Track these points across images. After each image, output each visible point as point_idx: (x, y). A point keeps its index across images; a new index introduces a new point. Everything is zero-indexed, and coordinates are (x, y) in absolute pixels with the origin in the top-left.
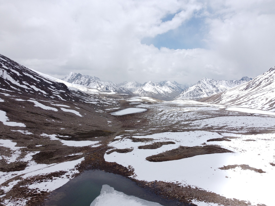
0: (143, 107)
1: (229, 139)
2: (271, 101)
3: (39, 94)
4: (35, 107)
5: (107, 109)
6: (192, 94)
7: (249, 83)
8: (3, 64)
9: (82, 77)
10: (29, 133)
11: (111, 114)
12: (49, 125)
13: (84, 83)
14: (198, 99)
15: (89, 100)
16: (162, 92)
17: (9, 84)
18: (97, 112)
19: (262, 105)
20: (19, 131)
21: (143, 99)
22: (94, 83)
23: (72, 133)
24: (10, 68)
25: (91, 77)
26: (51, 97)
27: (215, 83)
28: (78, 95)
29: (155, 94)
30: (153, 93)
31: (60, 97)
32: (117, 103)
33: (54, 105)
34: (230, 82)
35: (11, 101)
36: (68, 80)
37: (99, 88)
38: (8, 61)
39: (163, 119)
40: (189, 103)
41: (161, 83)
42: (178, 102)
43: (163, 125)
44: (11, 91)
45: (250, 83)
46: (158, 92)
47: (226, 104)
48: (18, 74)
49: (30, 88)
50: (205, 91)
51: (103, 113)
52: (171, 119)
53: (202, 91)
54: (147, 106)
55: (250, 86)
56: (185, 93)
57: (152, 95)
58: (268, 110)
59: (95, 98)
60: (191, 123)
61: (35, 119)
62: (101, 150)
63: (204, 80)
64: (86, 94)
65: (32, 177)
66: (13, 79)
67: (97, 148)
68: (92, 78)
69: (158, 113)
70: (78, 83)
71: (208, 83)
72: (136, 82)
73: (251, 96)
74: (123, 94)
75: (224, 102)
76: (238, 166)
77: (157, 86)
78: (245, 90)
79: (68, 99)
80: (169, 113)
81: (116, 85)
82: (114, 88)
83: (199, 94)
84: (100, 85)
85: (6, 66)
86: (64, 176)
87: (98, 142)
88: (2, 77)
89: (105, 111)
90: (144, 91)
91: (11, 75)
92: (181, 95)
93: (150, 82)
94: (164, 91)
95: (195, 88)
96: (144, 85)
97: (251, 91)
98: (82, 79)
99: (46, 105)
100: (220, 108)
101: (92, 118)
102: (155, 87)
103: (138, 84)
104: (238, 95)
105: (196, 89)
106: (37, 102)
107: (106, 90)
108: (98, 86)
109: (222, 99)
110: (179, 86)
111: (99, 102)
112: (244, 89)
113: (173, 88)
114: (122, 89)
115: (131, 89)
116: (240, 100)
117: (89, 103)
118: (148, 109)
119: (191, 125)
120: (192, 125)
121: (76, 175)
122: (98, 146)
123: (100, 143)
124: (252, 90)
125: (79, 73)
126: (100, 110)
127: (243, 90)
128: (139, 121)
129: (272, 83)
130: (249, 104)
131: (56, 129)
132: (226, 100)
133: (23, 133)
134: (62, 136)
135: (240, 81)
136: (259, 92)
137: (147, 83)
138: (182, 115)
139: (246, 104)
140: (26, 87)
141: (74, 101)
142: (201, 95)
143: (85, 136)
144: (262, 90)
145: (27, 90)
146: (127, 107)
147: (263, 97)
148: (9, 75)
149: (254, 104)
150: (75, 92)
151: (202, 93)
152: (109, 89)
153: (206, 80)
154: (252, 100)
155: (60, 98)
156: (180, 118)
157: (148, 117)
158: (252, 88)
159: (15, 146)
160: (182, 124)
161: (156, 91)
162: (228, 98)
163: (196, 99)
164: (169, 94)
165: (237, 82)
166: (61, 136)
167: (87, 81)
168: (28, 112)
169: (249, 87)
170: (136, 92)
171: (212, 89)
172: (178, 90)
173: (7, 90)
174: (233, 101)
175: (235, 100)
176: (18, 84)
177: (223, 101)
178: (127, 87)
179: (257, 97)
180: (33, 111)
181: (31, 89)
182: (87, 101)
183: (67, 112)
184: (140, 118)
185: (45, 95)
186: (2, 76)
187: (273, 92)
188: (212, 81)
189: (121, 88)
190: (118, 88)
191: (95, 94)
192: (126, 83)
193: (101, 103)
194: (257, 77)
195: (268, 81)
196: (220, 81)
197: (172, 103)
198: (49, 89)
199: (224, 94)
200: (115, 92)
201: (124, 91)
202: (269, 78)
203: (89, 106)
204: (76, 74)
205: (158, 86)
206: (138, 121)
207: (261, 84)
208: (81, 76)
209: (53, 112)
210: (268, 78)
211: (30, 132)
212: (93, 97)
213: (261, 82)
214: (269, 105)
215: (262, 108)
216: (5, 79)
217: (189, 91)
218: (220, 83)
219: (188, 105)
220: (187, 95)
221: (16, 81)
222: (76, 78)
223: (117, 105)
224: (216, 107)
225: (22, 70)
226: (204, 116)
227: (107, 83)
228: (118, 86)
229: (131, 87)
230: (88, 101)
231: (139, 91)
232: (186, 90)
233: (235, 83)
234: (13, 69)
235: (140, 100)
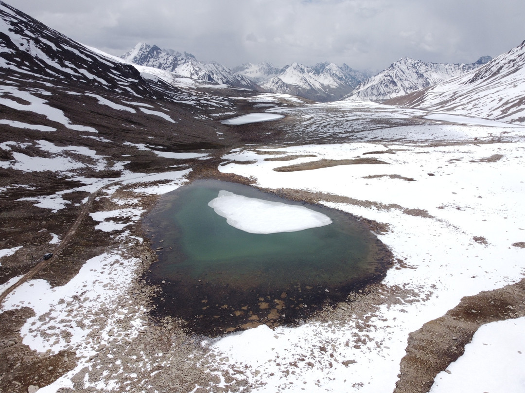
0: (277, 111)
1: (394, 151)
2: (507, 103)
3: (96, 84)
4: (100, 105)
5: (213, 115)
6: (376, 90)
7: (480, 69)
8: (24, 28)
9: (161, 53)
10: (107, 141)
11: (222, 123)
12: (130, 132)
13: (166, 65)
14: (386, 100)
15: (180, 98)
16: (318, 86)
17: (43, 66)
18: (197, 118)
19: (491, 110)
20: (91, 137)
21: (279, 98)
22: (186, 65)
23: (167, 144)
24: (38, 35)
25: (178, 53)
26: (117, 90)
27: (422, 70)
28: (160, 88)
29: (304, 89)
30: (300, 88)
31: (132, 91)
32: (231, 104)
33: (128, 103)
34: (452, 68)
35: (60, 93)
36: (134, 58)
37: (195, 77)
38: (30, 21)
39: (309, 130)
40: (363, 106)
41: (318, 68)
42: (342, 104)
43: (308, 138)
44: (51, 79)
45: (482, 70)
46: (310, 86)
47: (429, 109)
48: (54, 47)
49: (79, 73)
50: (401, 85)
51: (207, 120)
52: (322, 131)
53: (396, 86)
54: (286, 110)
55: (480, 76)
56: (362, 88)
57: (297, 91)
58: (498, 119)
59: (191, 95)
60: (353, 136)
61: (107, 123)
62: (213, 163)
63: (403, 62)
64: (173, 87)
65: (133, 183)
66: (48, 57)
67: (207, 160)
68: (181, 55)
69: (303, 122)
70: (153, 66)
71: (409, 68)
72: (268, 65)
73: (476, 93)
74: (242, 89)
75: (426, 106)
76: (387, 175)
77: (308, 73)
78: (470, 82)
79: (146, 95)
80: (321, 122)
81: (228, 71)
82: (224, 77)
83: (389, 90)
84: (196, 70)
85: (31, 31)
86: (172, 183)
87: (207, 154)
88: (29, 53)
89: (210, 117)
90: (283, 83)
91: (43, 50)
92: (355, 92)
93: (295, 65)
94: (322, 85)
95: (382, 80)
96: (283, 71)
97: (479, 86)
98: (162, 57)
99: (117, 103)
100: (414, 115)
101: (192, 125)
102: (306, 76)
103: (271, 69)
104: (454, 93)
105: (384, 80)
106: (101, 97)
107: (208, 80)
108: (194, 71)
109: (424, 100)
110: (352, 74)
111: (200, 102)
112: (469, 80)
113: (341, 79)
114: (239, 79)
115: (258, 79)
116: (455, 101)
117: (181, 103)
118: (286, 116)
119: (351, 138)
120: (354, 137)
121: (186, 183)
122: (208, 158)
123: (210, 156)
124: (481, 83)
125: (155, 45)
126: (202, 116)
127: (466, 84)
128: (270, 133)
129: (519, 69)
130: (468, 108)
131: (142, 137)
132: (432, 101)
133: (99, 140)
134: (153, 147)
135: (474, 64)
136: (492, 87)
137: (289, 68)
138: (342, 124)
139: (463, 109)
140: (72, 72)
141: (155, 98)
142: (392, 92)
143: (186, 147)
144: (499, 83)
145: (74, 76)
146: (250, 111)
147: (495, 96)
148: (39, 48)
149: (476, 109)
150: (153, 83)
151: (395, 88)
152: (214, 79)
153: (405, 63)
154: (476, 102)
155: (132, 93)
156: (337, 129)
157: (284, 127)
158: (484, 79)
159: (96, 154)
160: (338, 137)
161: (307, 84)
162: (435, 97)
163: (382, 100)
164: (331, 90)
165: (467, 67)
166: (151, 146)
167: (171, 62)
168: (92, 112)
169: (478, 78)
170: (268, 85)
171: (416, 82)
172: (350, 83)
173: (43, 77)
174: (443, 104)
175: (447, 102)
176: (58, 66)
177: (426, 104)
178: (248, 75)
179: (485, 96)
180: (100, 112)
181: (80, 75)
182: (177, 99)
183: (150, 115)
184: (271, 129)
185: (106, 87)
186: (28, 51)
187: (515, 86)
188: (418, 65)
189: (239, 76)
190: (231, 77)
191: (190, 88)
192: (248, 66)
193: (202, 103)
194: (498, 57)
195: (513, 66)
196: (435, 65)
197: (331, 106)
198: (110, 76)
199: (432, 91)
200: (227, 85)
201: (243, 83)
202: (517, 60)
203: (183, 109)
204: (149, 46)
205: (311, 74)
206: (267, 134)
207: (501, 71)
208: (159, 51)
209: (129, 113)
210: (515, 60)
211: (107, 139)
212: (186, 92)
213: (501, 68)
214: (501, 111)
215: (488, 116)
216: (34, 56)
217: (371, 84)
218: (434, 70)
219: (360, 109)
220: (366, 93)
221: (53, 60)
222: (149, 56)
223: (232, 109)
224: (407, 113)
225: (58, 39)
226: (378, 125)
227: (211, 67)
228: (231, 72)
229: (258, 75)
230: (179, 100)
231: (273, 84)
232: (365, 83)
233: (463, 68)
234: (43, 37)
235: (274, 99)
